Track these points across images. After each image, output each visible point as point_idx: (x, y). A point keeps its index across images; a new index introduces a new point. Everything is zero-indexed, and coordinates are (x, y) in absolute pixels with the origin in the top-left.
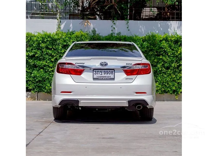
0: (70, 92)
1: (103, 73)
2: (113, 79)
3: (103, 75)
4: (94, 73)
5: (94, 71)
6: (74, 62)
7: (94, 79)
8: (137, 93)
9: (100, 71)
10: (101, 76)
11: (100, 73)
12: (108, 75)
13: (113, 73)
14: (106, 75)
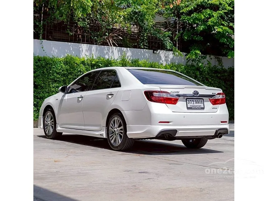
0: (168, 122)
1: (195, 102)
2: (203, 108)
3: (195, 104)
4: (188, 102)
5: (187, 100)
6: (169, 91)
7: (188, 108)
8: (222, 122)
9: (192, 100)
10: (194, 105)
11: (192, 102)
12: (199, 104)
13: (203, 102)
14: (197, 104)
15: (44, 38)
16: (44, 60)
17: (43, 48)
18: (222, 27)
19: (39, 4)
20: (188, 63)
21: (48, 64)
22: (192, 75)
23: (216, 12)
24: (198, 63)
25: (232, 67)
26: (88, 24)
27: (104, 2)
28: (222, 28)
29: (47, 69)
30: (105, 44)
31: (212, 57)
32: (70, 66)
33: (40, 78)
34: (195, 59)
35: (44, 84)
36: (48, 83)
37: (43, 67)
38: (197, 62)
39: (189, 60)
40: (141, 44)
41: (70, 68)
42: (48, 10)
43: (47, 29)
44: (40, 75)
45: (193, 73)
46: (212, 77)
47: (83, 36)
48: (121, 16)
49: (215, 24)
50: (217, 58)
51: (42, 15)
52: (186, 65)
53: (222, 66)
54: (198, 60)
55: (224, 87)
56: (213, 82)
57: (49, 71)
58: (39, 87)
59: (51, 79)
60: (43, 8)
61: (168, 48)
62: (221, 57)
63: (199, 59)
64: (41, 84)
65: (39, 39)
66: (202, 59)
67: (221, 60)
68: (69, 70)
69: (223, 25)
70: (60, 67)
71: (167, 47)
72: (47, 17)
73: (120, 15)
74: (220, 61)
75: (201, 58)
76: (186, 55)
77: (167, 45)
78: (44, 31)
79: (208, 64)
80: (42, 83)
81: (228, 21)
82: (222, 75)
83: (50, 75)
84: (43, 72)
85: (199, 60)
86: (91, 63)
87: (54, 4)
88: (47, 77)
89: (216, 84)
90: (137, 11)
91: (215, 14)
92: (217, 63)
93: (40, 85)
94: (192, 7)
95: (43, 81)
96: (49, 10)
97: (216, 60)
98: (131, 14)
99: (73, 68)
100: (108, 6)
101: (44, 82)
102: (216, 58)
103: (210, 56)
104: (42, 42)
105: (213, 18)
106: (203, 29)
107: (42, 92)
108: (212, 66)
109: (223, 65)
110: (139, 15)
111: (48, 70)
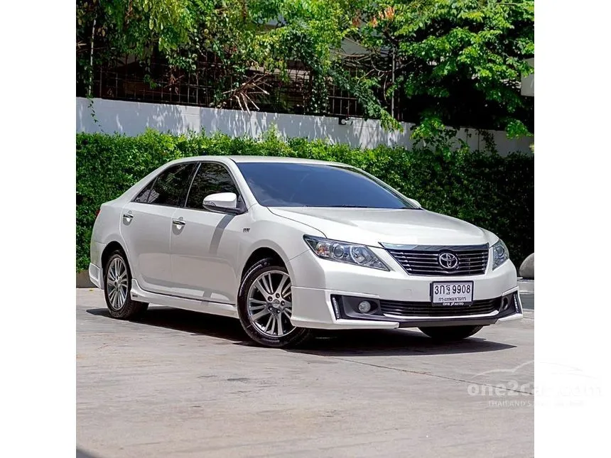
15: (95, 95)
16: (96, 141)
17: (93, 115)
18: (491, 68)
19: (84, 21)
20: (417, 146)
21: (104, 150)
22: (425, 172)
23: (477, 33)
24: (438, 145)
25: (516, 153)
26: (193, 64)
27: (227, 14)
28: (491, 70)
29: (102, 163)
30: (232, 105)
31: (472, 131)
32: (152, 154)
33: (87, 180)
34: (433, 138)
35: (95, 193)
36: (106, 190)
37: (94, 157)
38: (436, 144)
39: (418, 138)
40: (316, 106)
41: (153, 158)
42: (104, 33)
43: (103, 74)
44: (86, 175)
45: (429, 167)
46: (470, 177)
47: (183, 90)
48: (265, 44)
49: (476, 61)
50: (482, 134)
51: (92, 43)
52: (414, 149)
53: (493, 151)
54: (438, 141)
55: (498, 198)
56: (471, 187)
57: (107, 166)
58: (85, 199)
59: (111, 183)
60: (94, 29)
61: (371, 113)
62: (490, 132)
63: (440, 137)
64: (89, 194)
65: (85, 97)
66: (447, 137)
67: (492, 138)
68: (152, 163)
69: (494, 62)
70: (131, 157)
71: (368, 111)
72: (103, 49)
73: (264, 42)
74: (489, 141)
75: (446, 135)
76: (411, 129)
77: (369, 108)
78: (96, 77)
79: (462, 147)
80: (91, 191)
81: (504, 54)
82: (493, 169)
83: (109, 175)
84: (94, 168)
85: (440, 139)
86: (200, 148)
87: (116, 19)
88: (103, 178)
89: (479, 189)
90: (299, 33)
91: (476, 38)
92: (483, 144)
93: (86, 196)
94: (421, 25)
95: (93, 187)
96: (106, 34)
97: (482, 137)
98: (287, 40)
99: (160, 159)
100: (235, 23)
101: (95, 190)
102: (480, 132)
103: (466, 130)
104: (93, 102)
105: (470, 48)
106: (449, 71)
107: (92, 211)
108: (471, 151)
109: (496, 148)
110: (303, 42)
111: (104, 163)
